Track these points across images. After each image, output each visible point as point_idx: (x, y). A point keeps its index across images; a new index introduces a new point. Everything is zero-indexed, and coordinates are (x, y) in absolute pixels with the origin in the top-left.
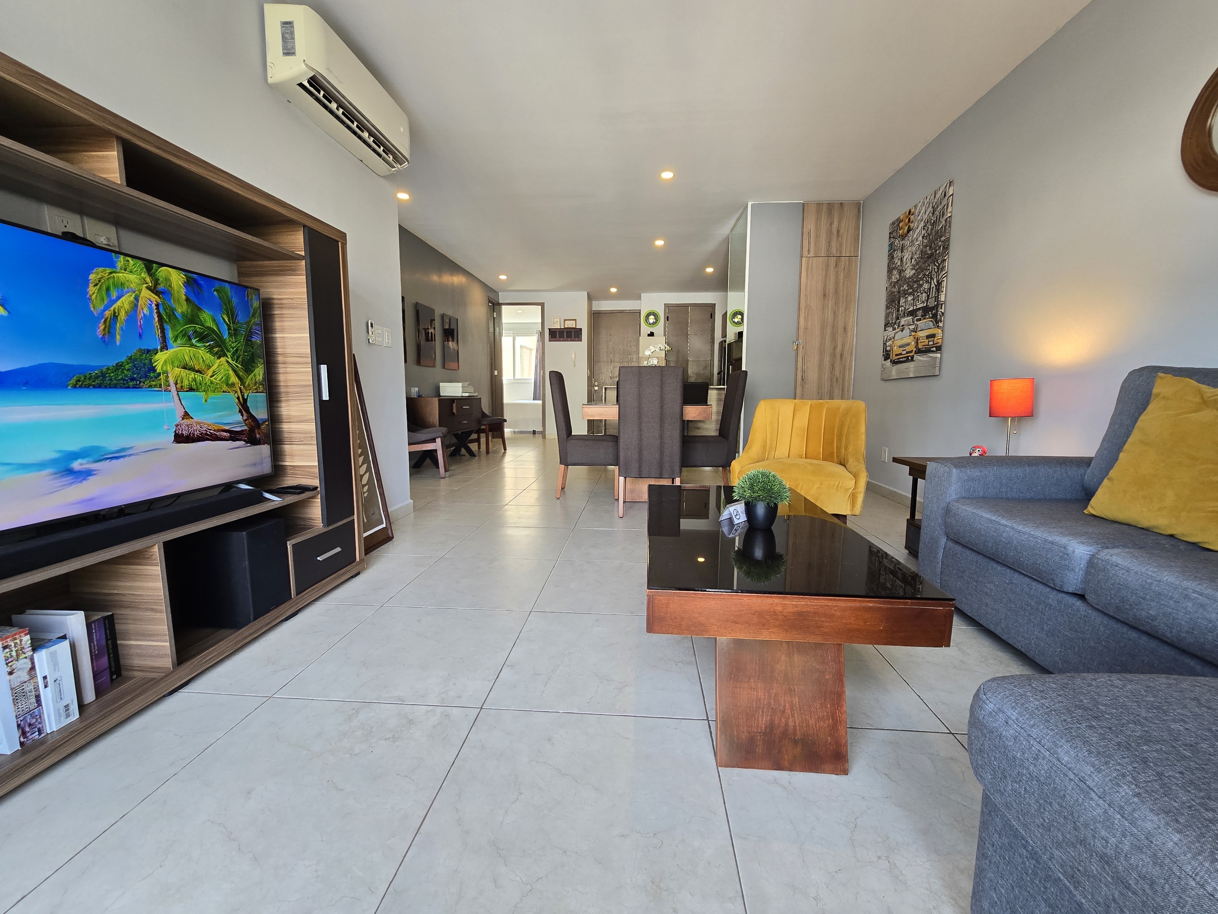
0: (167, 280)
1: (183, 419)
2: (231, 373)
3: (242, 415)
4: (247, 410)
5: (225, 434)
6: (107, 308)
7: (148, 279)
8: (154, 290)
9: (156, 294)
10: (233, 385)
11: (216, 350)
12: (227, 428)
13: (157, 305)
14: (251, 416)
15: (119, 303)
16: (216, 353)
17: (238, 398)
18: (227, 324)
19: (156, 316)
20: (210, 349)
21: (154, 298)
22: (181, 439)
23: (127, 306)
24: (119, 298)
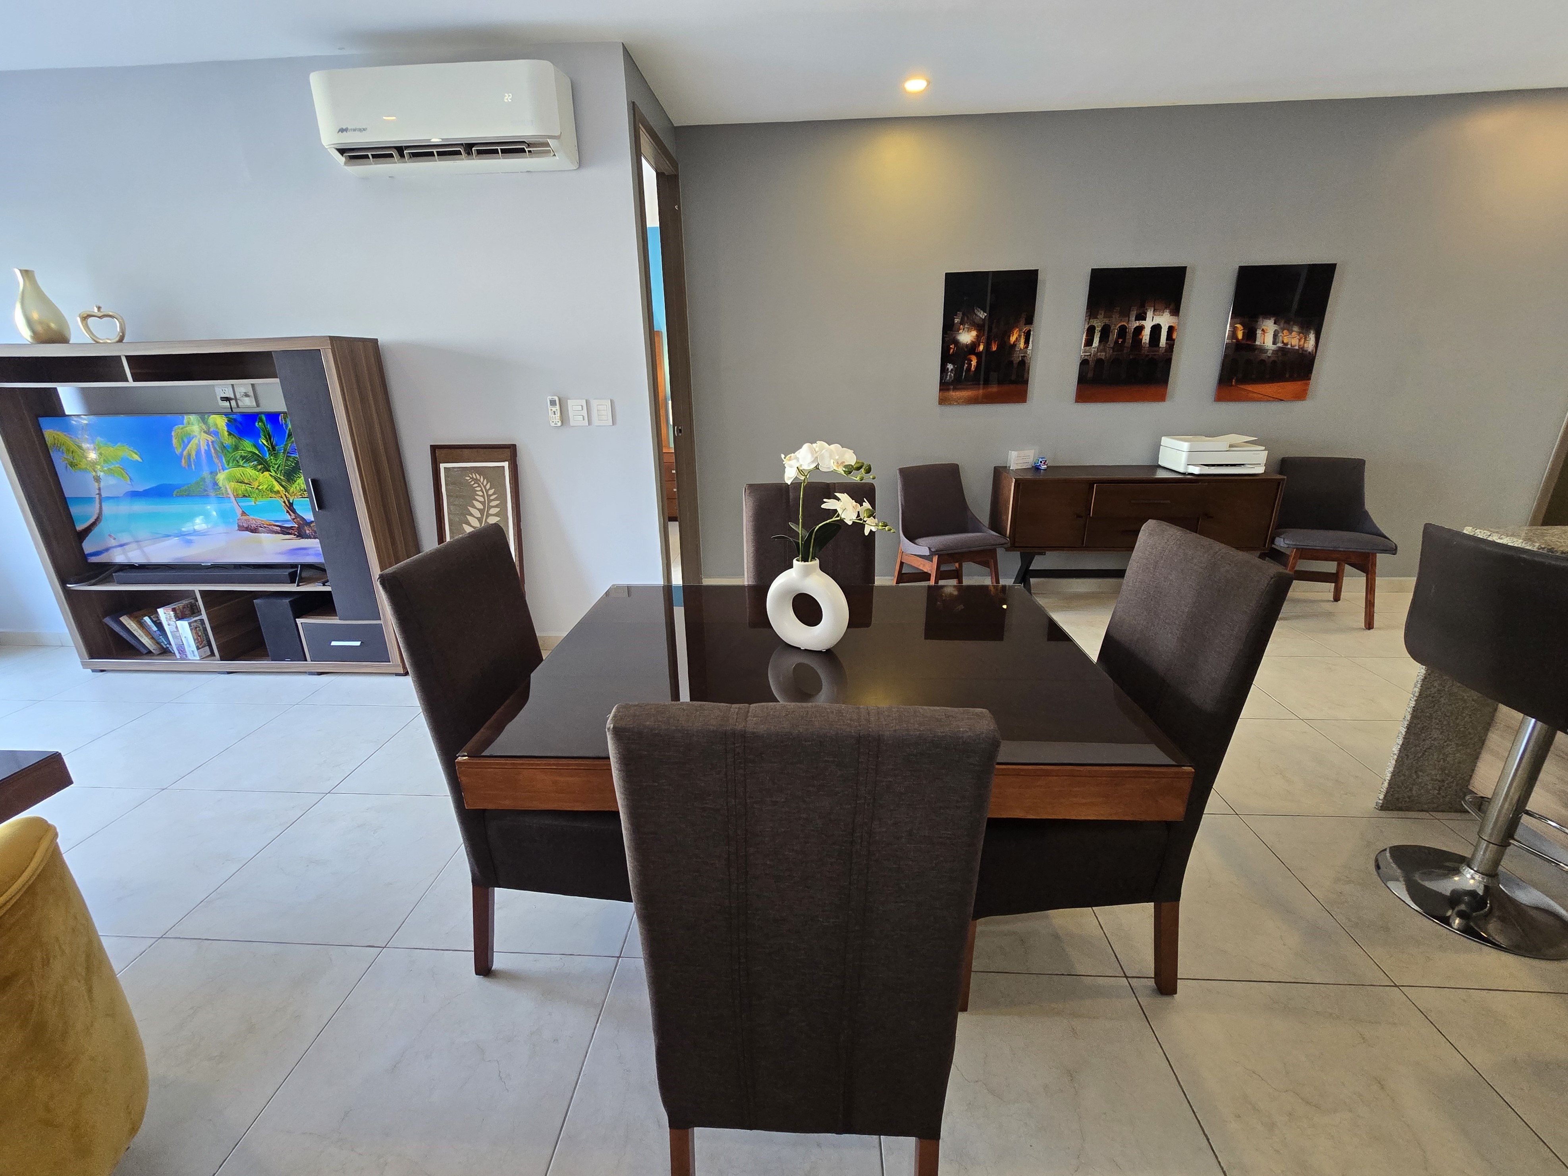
0: (216, 425)
1: (242, 516)
2: (275, 483)
3: (290, 515)
4: (294, 511)
5: (278, 528)
6: (183, 450)
7: (204, 427)
8: (208, 432)
9: (210, 435)
10: (278, 492)
11: (259, 467)
12: (277, 524)
13: (212, 442)
14: (297, 516)
15: (190, 445)
16: (260, 470)
17: (284, 502)
18: (267, 447)
19: (213, 451)
20: (255, 467)
21: (210, 438)
22: (243, 529)
23: (195, 447)
24: (189, 442)
